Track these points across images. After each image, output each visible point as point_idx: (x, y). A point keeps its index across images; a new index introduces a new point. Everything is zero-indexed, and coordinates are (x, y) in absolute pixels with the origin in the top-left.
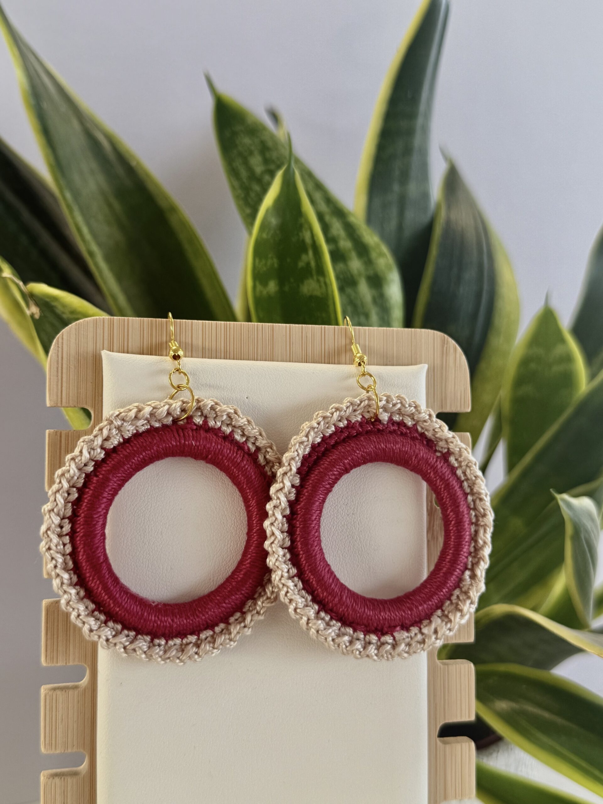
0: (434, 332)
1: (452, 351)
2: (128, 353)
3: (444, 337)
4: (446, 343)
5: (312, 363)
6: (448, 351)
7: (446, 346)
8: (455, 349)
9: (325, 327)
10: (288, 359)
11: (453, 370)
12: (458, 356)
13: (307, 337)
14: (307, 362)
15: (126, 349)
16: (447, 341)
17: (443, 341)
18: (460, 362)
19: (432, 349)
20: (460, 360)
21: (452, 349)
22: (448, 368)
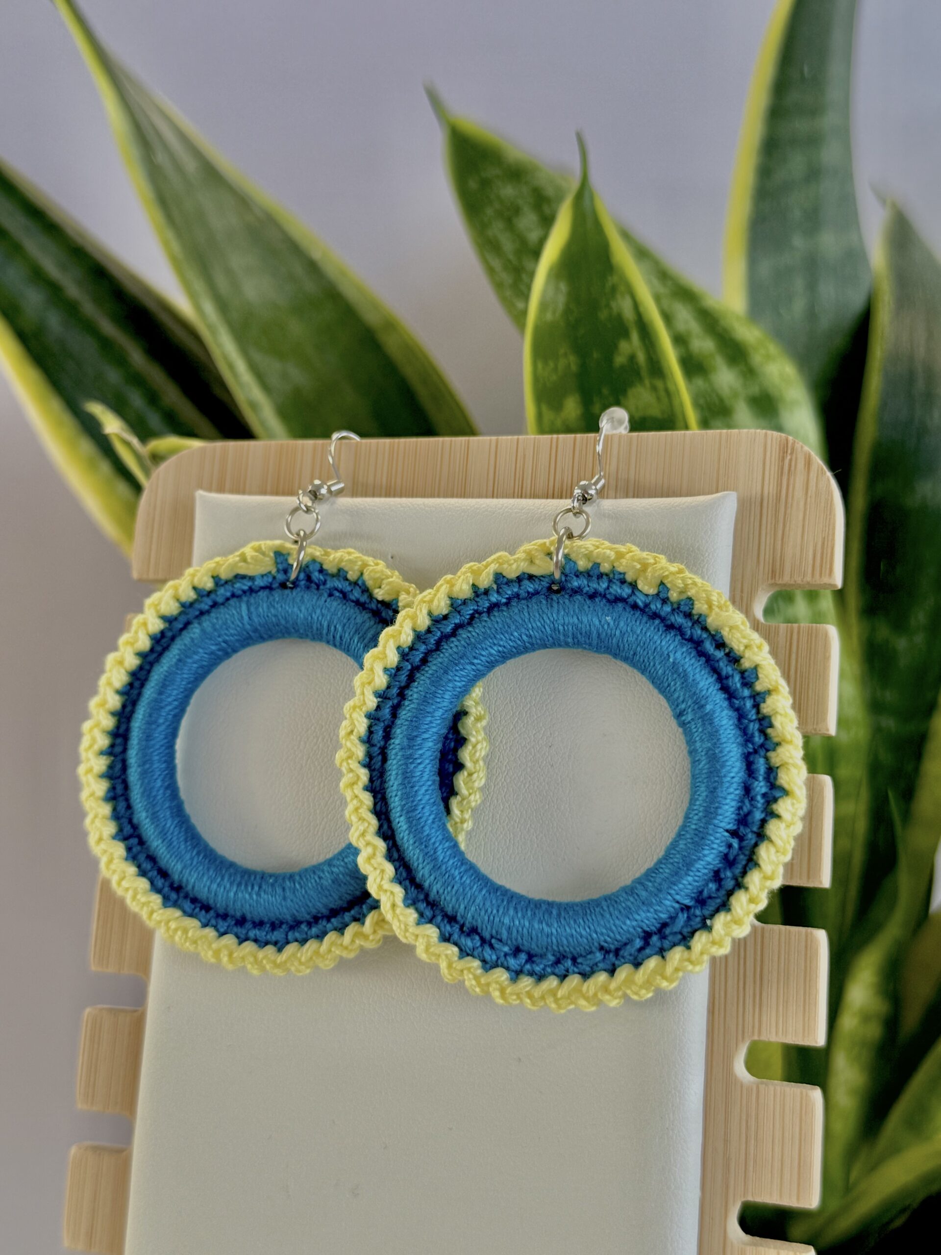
0: (766, 434)
1: (801, 465)
2: (243, 493)
3: (787, 440)
4: (789, 451)
5: (530, 498)
6: (793, 468)
7: (789, 457)
8: (808, 462)
9: (558, 439)
10: (490, 493)
11: (802, 504)
12: (813, 475)
13: (525, 455)
14: (521, 497)
16: (793, 449)
17: (784, 448)
18: (817, 486)
19: (761, 465)
20: (817, 483)
21: (803, 463)
22: (790, 499)
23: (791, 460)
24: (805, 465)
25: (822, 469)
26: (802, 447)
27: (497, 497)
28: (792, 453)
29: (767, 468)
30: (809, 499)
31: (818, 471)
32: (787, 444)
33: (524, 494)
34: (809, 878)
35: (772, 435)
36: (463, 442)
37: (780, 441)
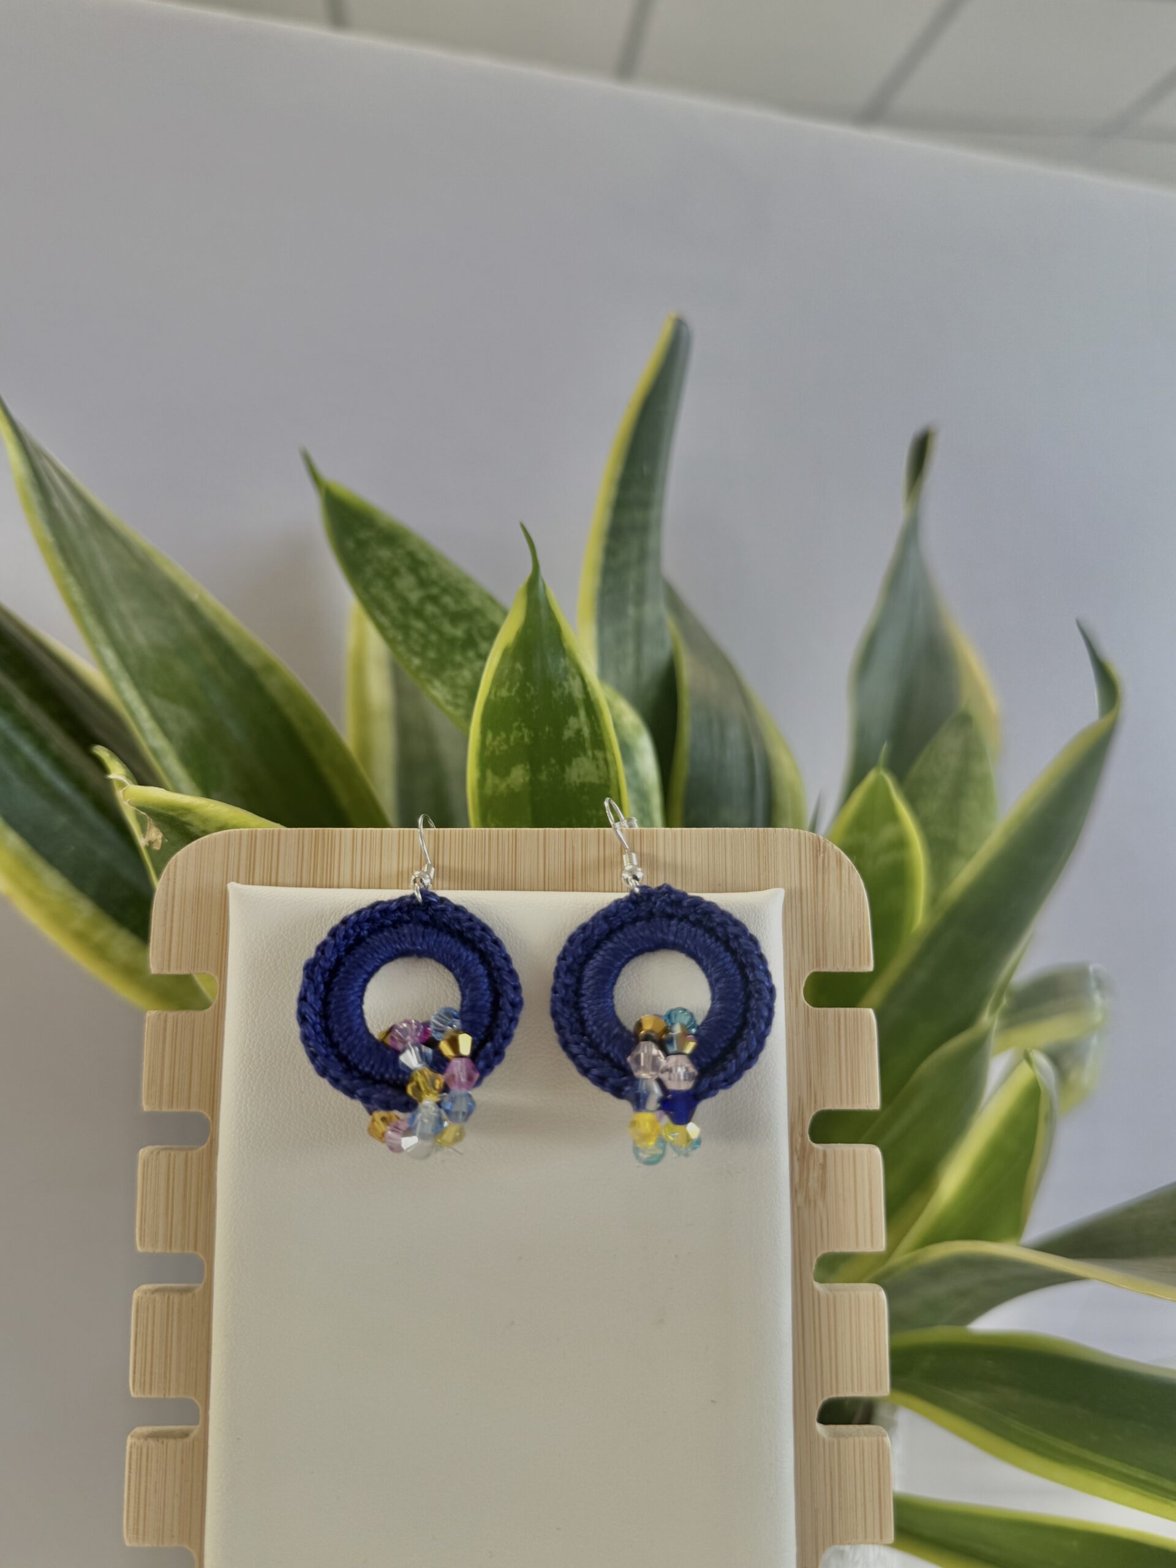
0: (799, 833)
1: (834, 864)
2: (277, 885)
3: (819, 839)
4: (822, 850)
6: (826, 865)
7: (822, 855)
8: (840, 862)
10: (541, 886)
11: (838, 898)
12: (845, 872)
13: (573, 847)
14: (573, 891)
15: (273, 880)
16: (825, 848)
17: (817, 847)
18: (849, 882)
19: (797, 862)
20: (849, 879)
21: (835, 860)
22: (826, 894)
23: (824, 858)
24: (837, 862)
25: (852, 867)
26: (832, 846)
27: (549, 890)
28: (824, 852)
29: (803, 863)
30: (843, 894)
31: (849, 868)
32: (819, 842)
33: (575, 886)
34: (872, 1245)
35: (805, 834)
36: (511, 833)
37: (813, 841)
